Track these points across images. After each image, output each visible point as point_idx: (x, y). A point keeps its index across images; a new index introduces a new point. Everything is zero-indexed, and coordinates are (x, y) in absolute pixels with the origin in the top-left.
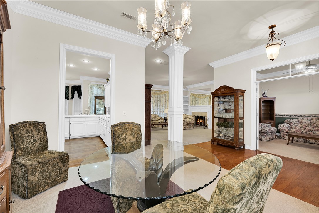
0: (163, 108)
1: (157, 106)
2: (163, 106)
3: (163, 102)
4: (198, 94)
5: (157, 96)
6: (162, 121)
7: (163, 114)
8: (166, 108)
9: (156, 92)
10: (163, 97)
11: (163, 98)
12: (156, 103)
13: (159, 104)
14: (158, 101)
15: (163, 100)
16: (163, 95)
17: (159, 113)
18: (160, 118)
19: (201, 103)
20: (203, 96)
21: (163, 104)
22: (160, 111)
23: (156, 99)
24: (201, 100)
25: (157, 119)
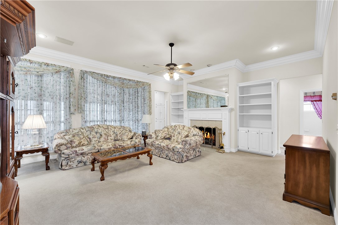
0: (140, 113)
1: (128, 110)
2: (140, 110)
3: (139, 102)
4: (193, 92)
5: (127, 91)
6: (137, 141)
7: (139, 125)
8: (144, 114)
9: (125, 81)
10: (140, 93)
11: (139, 95)
12: (125, 104)
13: (131, 105)
14: (130, 100)
15: (139, 98)
16: (140, 90)
17: (131, 123)
18: (132, 134)
19: (197, 105)
20: (200, 95)
21: (140, 105)
22: (134, 119)
23: (125, 96)
24: (197, 101)
25: (125, 138)
